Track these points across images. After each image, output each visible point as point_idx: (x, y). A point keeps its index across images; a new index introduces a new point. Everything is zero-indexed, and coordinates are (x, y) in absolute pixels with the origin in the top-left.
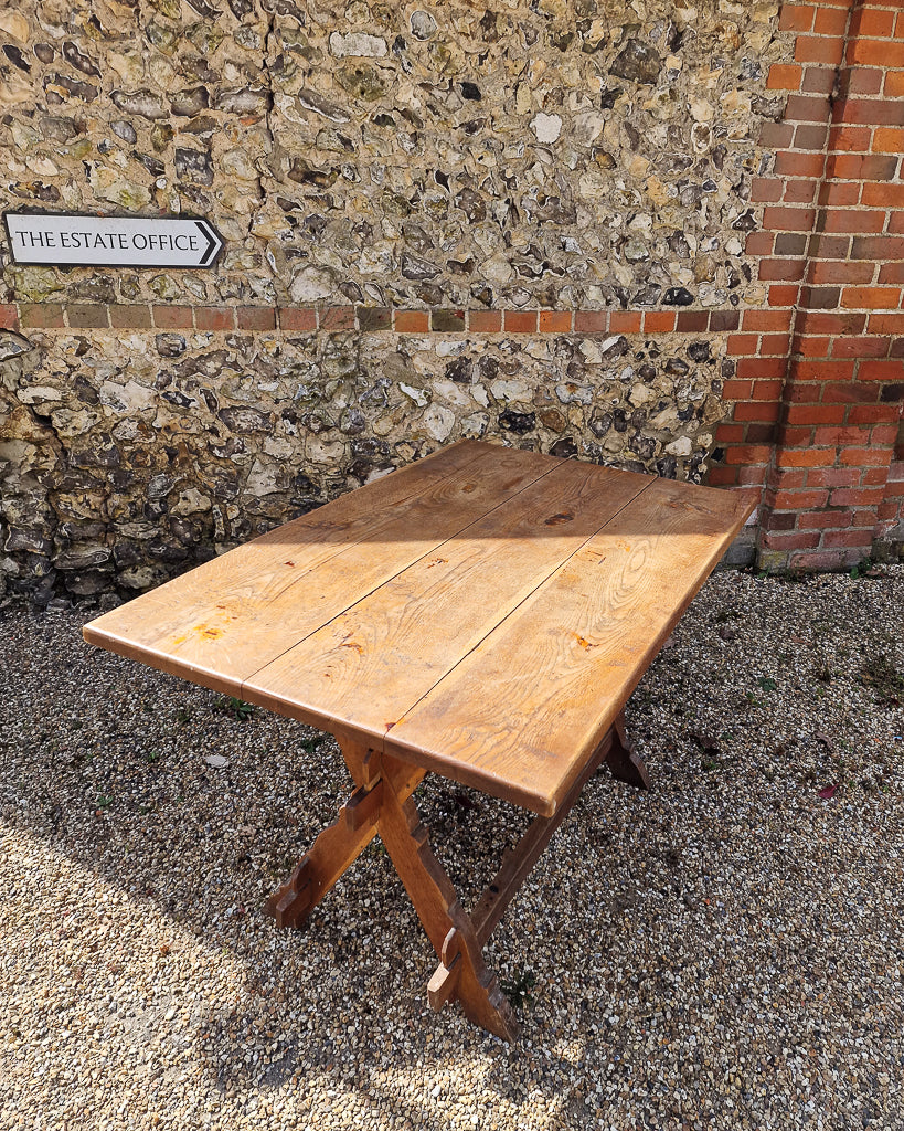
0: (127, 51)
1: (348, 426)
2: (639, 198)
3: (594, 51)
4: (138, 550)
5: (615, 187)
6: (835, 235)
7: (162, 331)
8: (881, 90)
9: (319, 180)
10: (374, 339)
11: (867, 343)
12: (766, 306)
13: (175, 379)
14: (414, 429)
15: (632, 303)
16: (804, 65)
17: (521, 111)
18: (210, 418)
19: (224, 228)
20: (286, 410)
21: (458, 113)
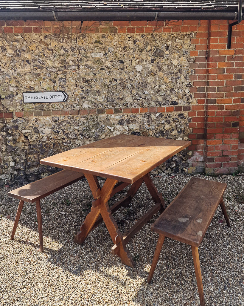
0: (50, 59)
1: (95, 136)
2: (162, 81)
3: (149, 52)
4: (45, 169)
5: (155, 79)
6: (212, 87)
7: (54, 116)
8: (218, 54)
9: (89, 82)
10: (101, 116)
11: (225, 112)
12: (197, 104)
13: (56, 127)
15: (162, 105)
16: (198, 51)
17: (133, 65)
18: (63, 136)
19: (68, 93)
20: (80, 133)
21: (119, 66)
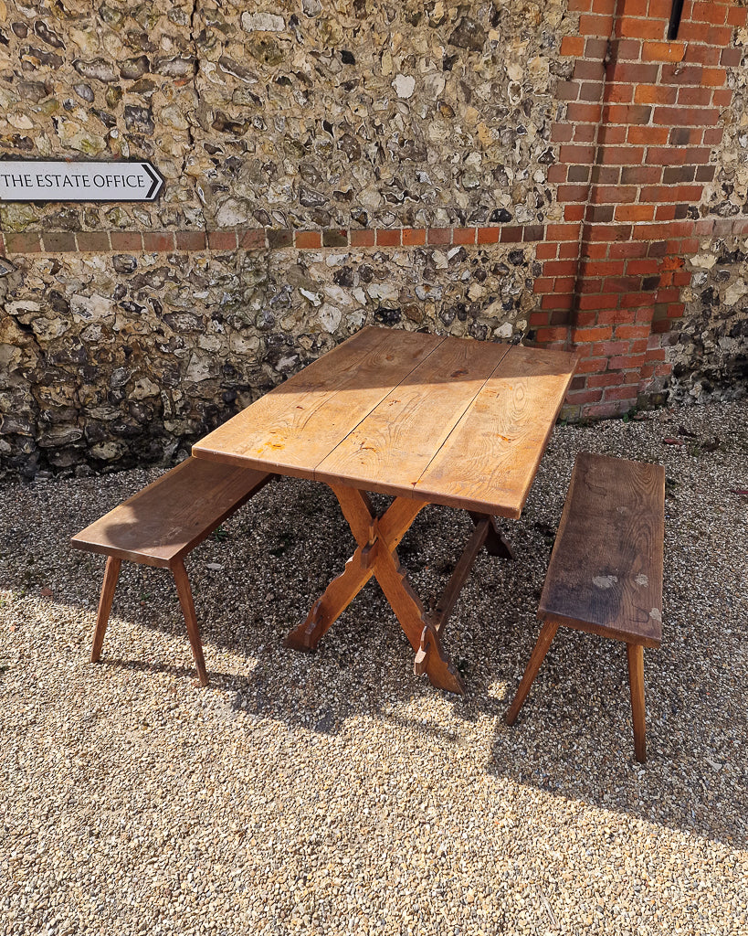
0: (85, 28)
1: (262, 323)
2: (471, 140)
3: (437, 26)
4: (104, 429)
5: (453, 132)
6: (610, 166)
7: (118, 253)
8: (640, 57)
9: (236, 129)
10: (280, 254)
11: (633, 246)
12: (562, 221)
13: (129, 292)
14: (311, 324)
15: (468, 221)
16: (586, 37)
17: (385, 72)
18: (157, 321)
19: (163, 169)
20: (214, 313)
21: (339, 75)
